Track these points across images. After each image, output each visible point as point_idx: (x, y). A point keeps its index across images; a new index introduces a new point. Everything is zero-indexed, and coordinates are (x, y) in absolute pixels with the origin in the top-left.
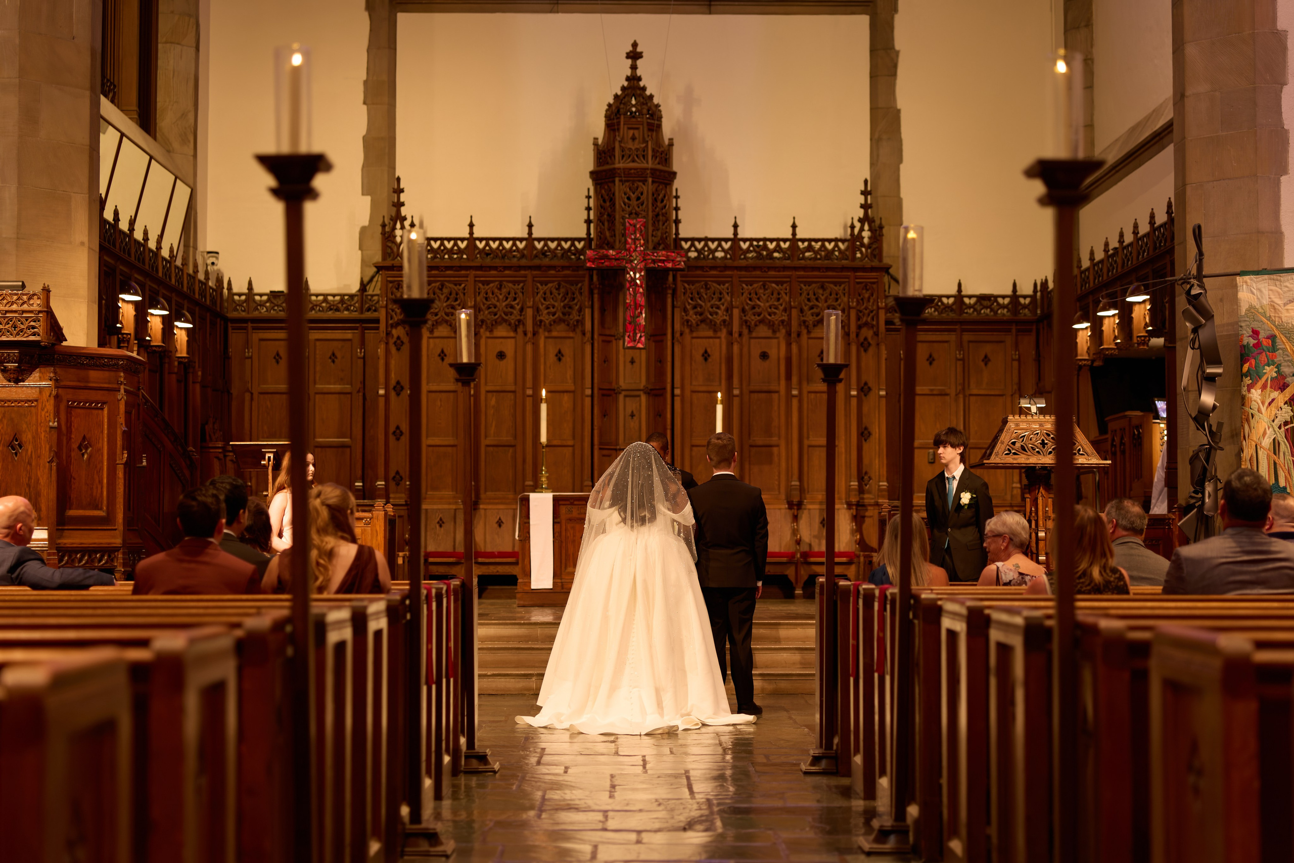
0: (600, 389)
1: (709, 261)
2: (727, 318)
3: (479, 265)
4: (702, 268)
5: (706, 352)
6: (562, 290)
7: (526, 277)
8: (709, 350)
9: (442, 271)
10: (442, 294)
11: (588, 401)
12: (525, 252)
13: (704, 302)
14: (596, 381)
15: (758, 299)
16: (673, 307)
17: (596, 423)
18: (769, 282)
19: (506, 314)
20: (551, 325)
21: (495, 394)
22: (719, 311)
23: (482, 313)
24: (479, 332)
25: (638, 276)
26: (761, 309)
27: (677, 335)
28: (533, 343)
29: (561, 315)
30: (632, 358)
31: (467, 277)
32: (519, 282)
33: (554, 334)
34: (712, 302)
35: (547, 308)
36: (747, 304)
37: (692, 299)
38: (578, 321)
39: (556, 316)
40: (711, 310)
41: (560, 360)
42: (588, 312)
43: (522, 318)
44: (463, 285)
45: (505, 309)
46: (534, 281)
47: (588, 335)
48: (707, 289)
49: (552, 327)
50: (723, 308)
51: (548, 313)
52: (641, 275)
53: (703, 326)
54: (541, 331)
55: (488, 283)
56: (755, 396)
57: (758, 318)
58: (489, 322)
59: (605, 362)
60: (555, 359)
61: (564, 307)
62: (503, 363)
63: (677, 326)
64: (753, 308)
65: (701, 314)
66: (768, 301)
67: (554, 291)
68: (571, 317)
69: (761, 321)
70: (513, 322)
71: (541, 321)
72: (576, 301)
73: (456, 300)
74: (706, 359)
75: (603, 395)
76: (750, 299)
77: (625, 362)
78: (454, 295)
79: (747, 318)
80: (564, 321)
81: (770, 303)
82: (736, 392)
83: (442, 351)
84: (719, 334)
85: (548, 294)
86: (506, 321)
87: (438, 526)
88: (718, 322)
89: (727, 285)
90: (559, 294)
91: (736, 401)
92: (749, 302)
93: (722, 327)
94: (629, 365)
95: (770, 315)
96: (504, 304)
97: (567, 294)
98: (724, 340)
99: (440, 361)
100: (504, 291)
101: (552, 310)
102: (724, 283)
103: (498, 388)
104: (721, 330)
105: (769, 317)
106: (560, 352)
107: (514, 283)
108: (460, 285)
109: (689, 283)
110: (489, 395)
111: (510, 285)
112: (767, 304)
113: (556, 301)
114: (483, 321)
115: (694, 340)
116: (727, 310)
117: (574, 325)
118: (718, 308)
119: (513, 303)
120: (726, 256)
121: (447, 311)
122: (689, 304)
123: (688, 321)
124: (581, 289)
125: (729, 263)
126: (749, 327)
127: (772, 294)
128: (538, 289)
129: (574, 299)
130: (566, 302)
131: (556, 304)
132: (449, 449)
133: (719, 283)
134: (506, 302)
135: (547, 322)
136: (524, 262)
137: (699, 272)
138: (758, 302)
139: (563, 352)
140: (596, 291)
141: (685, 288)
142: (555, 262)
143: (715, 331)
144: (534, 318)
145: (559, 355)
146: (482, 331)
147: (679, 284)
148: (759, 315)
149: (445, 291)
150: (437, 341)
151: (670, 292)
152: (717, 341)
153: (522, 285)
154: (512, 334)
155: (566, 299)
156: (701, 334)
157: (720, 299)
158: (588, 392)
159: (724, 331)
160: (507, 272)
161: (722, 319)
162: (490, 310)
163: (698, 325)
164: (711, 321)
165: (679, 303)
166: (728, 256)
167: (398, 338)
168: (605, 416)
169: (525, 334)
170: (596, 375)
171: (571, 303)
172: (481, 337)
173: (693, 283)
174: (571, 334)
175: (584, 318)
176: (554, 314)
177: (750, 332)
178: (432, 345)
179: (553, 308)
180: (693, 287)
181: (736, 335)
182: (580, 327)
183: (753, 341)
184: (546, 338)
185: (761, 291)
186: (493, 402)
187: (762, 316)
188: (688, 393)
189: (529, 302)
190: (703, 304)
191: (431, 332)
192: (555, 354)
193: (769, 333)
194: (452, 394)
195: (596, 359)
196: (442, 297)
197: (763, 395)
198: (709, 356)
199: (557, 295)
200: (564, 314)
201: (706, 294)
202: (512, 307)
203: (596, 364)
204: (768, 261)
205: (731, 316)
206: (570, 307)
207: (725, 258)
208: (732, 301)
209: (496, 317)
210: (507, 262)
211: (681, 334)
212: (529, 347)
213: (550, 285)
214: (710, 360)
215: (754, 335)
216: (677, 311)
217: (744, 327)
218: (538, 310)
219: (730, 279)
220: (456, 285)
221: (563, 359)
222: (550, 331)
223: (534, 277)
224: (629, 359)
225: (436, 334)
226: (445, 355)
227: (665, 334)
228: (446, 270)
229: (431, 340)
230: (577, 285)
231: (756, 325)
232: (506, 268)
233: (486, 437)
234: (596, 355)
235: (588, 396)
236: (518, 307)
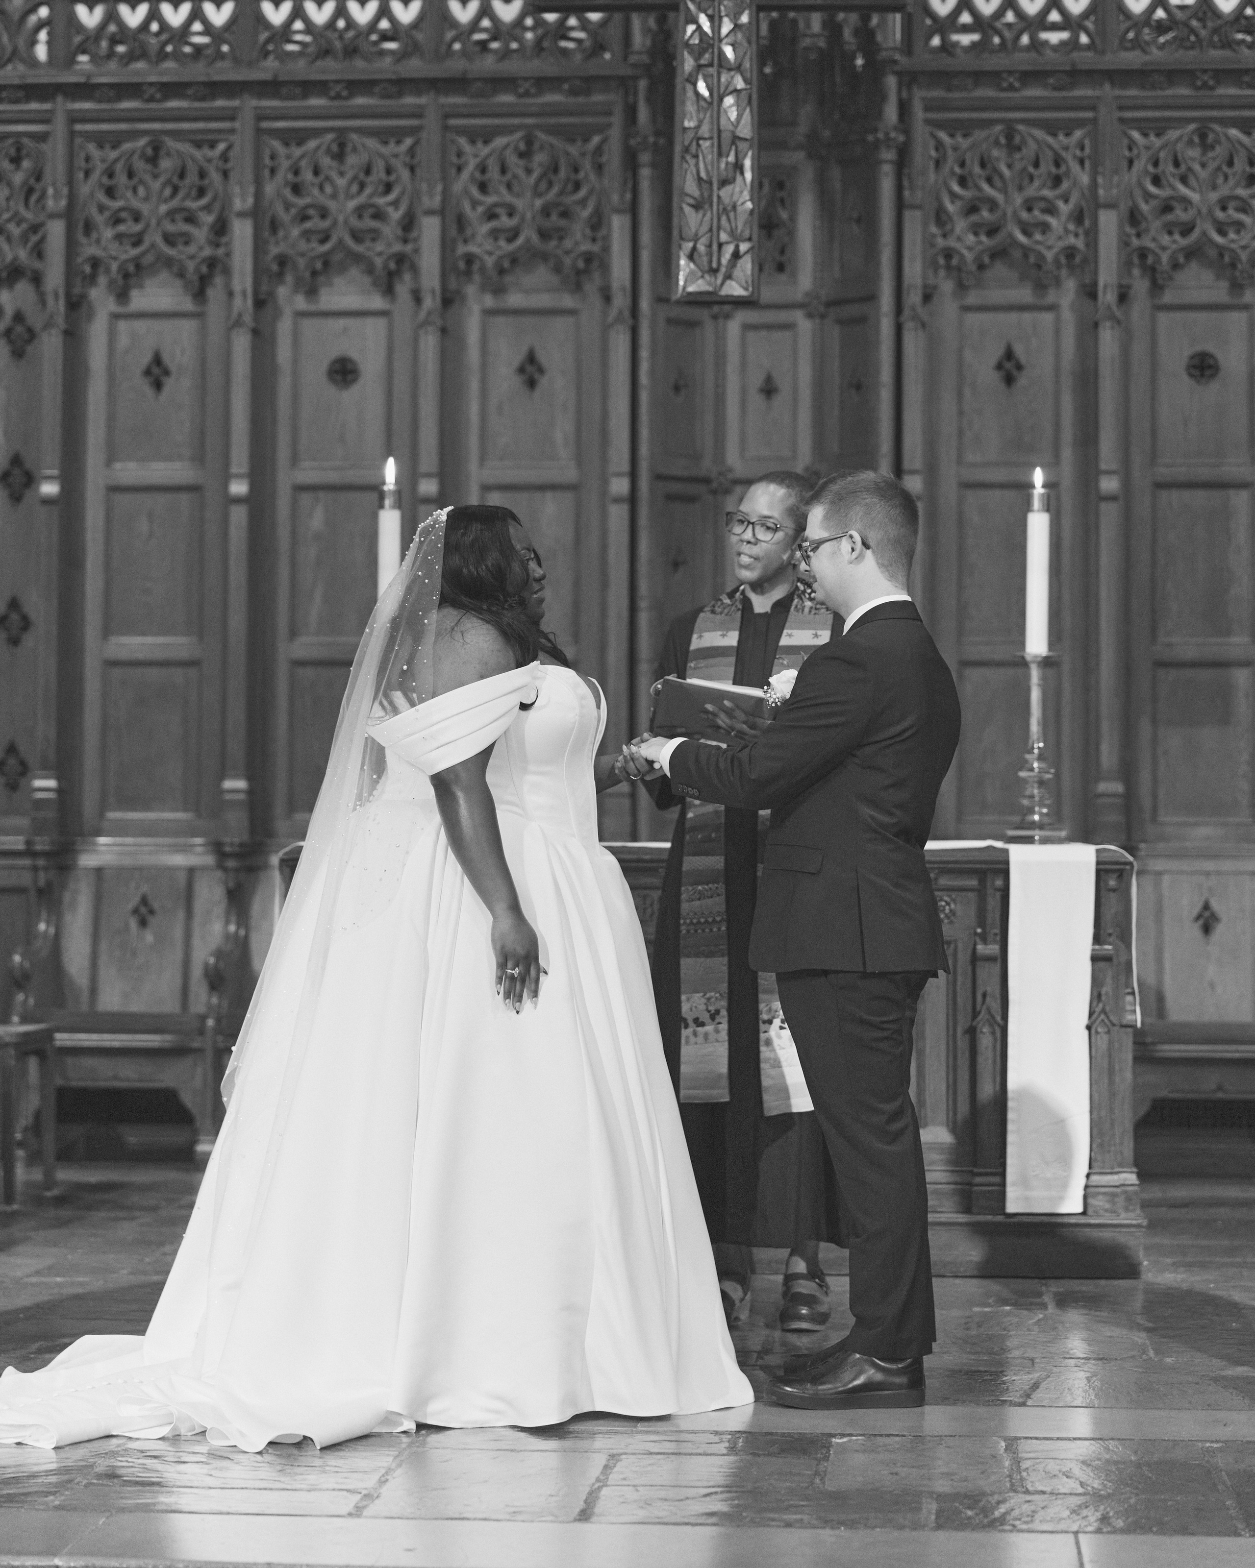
0: (658, 477)
1: (1018, 56)
2: (1080, 243)
3: (267, 76)
4: (994, 77)
5: (1009, 354)
6: (540, 158)
7: (419, 116)
8: (1019, 350)
9: (151, 99)
10: (155, 176)
11: (618, 515)
12: (420, 36)
13: (1004, 191)
14: (644, 450)
15: (1184, 180)
16: (900, 206)
17: (643, 587)
18: (1222, 121)
19: (357, 237)
20: (502, 271)
21: (321, 494)
22: (1052, 221)
23: (281, 234)
24: (271, 294)
25: (726, 27)
26: (1192, 212)
27: (913, 298)
28: (444, 331)
29: (535, 239)
30: (769, 379)
31: (232, 119)
32: (398, 135)
33: (515, 299)
34: (1031, 191)
35: (491, 216)
36: (1148, 196)
37: (963, 181)
38: (589, 258)
39: (520, 241)
40: (1024, 215)
41: (531, 384)
42: (618, 225)
43: (409, 248)
44: (222, 146)
45: (354, 222)
46: (446, 128)
47: (621, 301)
48: (1013, 147)
49: (508, 279)
50: (1064, 208)
51: (495, 234)
52: (737, 27)
53: (1000, 269)
54: (471, 290)
55: (298, 137)
56: (1175, 497)
57: (1183, 242)
58: (302, 262)
59: (677, 388)
60: (515, 382)
61: (546, 211)
62: (350, 396)
63: (914, 271)
64: (1167, 208)
65: (992, 231)
66: (1214, 187)
67: (512, 159)
68: (568, 244)
69: (1191, 253)
70: (379, 262)
71: (470, 259)
72: (582, 193)
73: (201, 192)
74: (1009, 380)
75: (671, 498)
76: (1156, 181)
77: (744, 390)
78: (192, 178)
79: (1147, 242)
80: (544, 257)
81: (1224, 190)
82: (1109, 484)
83: (157, 360)
84: (1051, 297)
85: (494, 172)
86: (358, 258)
87: (133, 924)
88: (1049, 255)
89: (1078, 134)
90: (529, 171)
91: (1109, 514)
92: (1152, 189)
93: (1064, 272)
94: (756, 400)
95: (1222, 232)
96: (352, 204)
97: (556, 170)
98: (1068, 316)
99: (149, 391)
100: (352, 160)
101: (505, 221)
102: (1068, 128)
103: (333, 477)
104: (1058, 282)
105: (1219, 239)
106: (531, 358)
107: (383, 136)
108: (212, 145)
109: (952, 127)
110: (306, 499)
111: (372, 143)
112: (1214, 196)
113: (518, 195)
114: (283, 261)
115: (972, 318)
116: (1078, 217)
117: (578, 273)
118: (1051, 210)
119: (381, 201)
120: (1075, 40)
121: (170, 228)
122: (954, 196)
123: (949, 254)
124: (599, 151)
125: (1085, 60)
126: (1151, 271)
127: (1230, 163)
128: (459, 155)
129: (577, 186)
130: (551, 195)
131: (520, 204)
132: (178, 675)
133: (1052, 128)
134: (361, 199)
135: (490, 261)
136: (415, 67)
137: (987, 92)
138: (1183, 190)
139: (542, 357)
140: (645, 158)
141: (939, 146)
142: (513, 67)
143: (1040, 287)
144: (446, 246)
145: (530, 369)
146: (283, 291)
147: (920, 131)
148: (1187, 229)
149: (166, 164)
150: (140, 326)
151: (889, 155)
152: (1047, 318)
153: (408, 142)
154: (377, 302)
155: (550, 184)
156: (996, 296)
157: (1057, 181)
158: (620, 486)
159: (1070, 285)
160: (360, 101)
161: (1061, 244)
162: (308, 225)
163: (981, 267)
164: (1026, 251)
165: (919, 194)
166: (1084, 39)
167: (19, 317)
168: (676, 565)
169: (417, 297)
170: (644, 433)
171: (569, 200)
172: (278, 313)
173: (965, 128)
174: (568, 301)
175: (606, 249)
176: (513, 235)
177: (1156, 287)
178: (123, 341)
179: (510, 215)
180: (964, 143)
181: (1108, 297)
182: (596, 275)
183: (1163, 318)
184: (489, 313)
185: (1194, 153)
186: (317, 521)
187: (1195, 234)
188: (948, 489)
189: (431, 196)
190: (999, 197)
191: (122, 296)
192: (516, 362)
193: (1220, 292)
194: (184, 498)
195: (644, 379)
196: (156, 185)
197: (1198, 497)
198: (1019, 367)
199: (521, 173)
200: (544, 235)
201: (1010, 166)
202: (379, 215)
203: (644, 397)
204: (1215, 53)
205: (1092, 241)
206: (565, 214)
207: (1072, 45)
208: (1094, 185)
209: (327, 246)
210: (359, 68)
211: (927, 298)
212: (430, 342)
213: (499, 142)
214: (1022, 381)
215: (1168, 298)
216: (913, 221)
217: (1136, 272)
218: (461, 222)
219: (1089, 115)
220: (198, 145)
221: (543, 382)
222: (499, 291)
223: (447, 116)
224: (756, 380)
225: (140, 300)
226: (167, 373)
227: (872, 298)
228: (166, 98)
229: (122, 325)
230: (586, 140)
231: (1176, 266)
232: (356, 86)
233: (293, 633)
234: (644, 367)
235: (617, 500)
236: (396, 215)
